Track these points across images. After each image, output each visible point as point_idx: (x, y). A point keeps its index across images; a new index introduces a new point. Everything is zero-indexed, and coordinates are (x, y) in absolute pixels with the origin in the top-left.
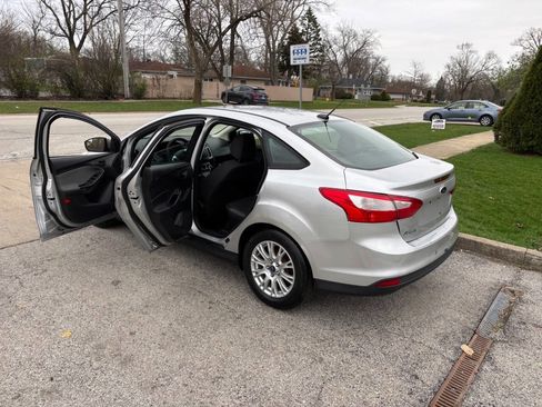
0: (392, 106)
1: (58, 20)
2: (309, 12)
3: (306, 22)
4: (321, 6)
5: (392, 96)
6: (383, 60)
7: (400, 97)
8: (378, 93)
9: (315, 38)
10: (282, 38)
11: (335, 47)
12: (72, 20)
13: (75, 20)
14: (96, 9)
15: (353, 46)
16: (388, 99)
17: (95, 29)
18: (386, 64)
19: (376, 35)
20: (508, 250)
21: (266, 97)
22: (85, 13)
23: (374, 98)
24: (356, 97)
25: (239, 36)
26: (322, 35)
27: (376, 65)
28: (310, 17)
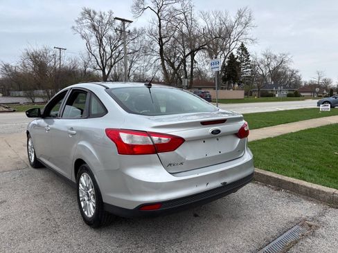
0: (303, 100)
1: (97, 61)
2: (242, 45)
3: (240, 51)
4: (248, 41)
5: (302, 94)
6: (297, 72)
7: (309, 94)
8: (292, 93)
9: (246, 61)
10: (224, 62)
11: (262, 66)
12: (104, 61)
13: (106, 60)
14: (117, 54)
15: (274, 64)
16: (300, 96)
17: (116, 65)
18: (299, 74)
19: (289, 56)
20: (319, 190)
21: (210, 96)
22: (111, 57)
23: (289, 96)
24: (277, 95)
25: (196, 62)
26: (251, 59)
27: (292, 75)
28: (243, 48)
